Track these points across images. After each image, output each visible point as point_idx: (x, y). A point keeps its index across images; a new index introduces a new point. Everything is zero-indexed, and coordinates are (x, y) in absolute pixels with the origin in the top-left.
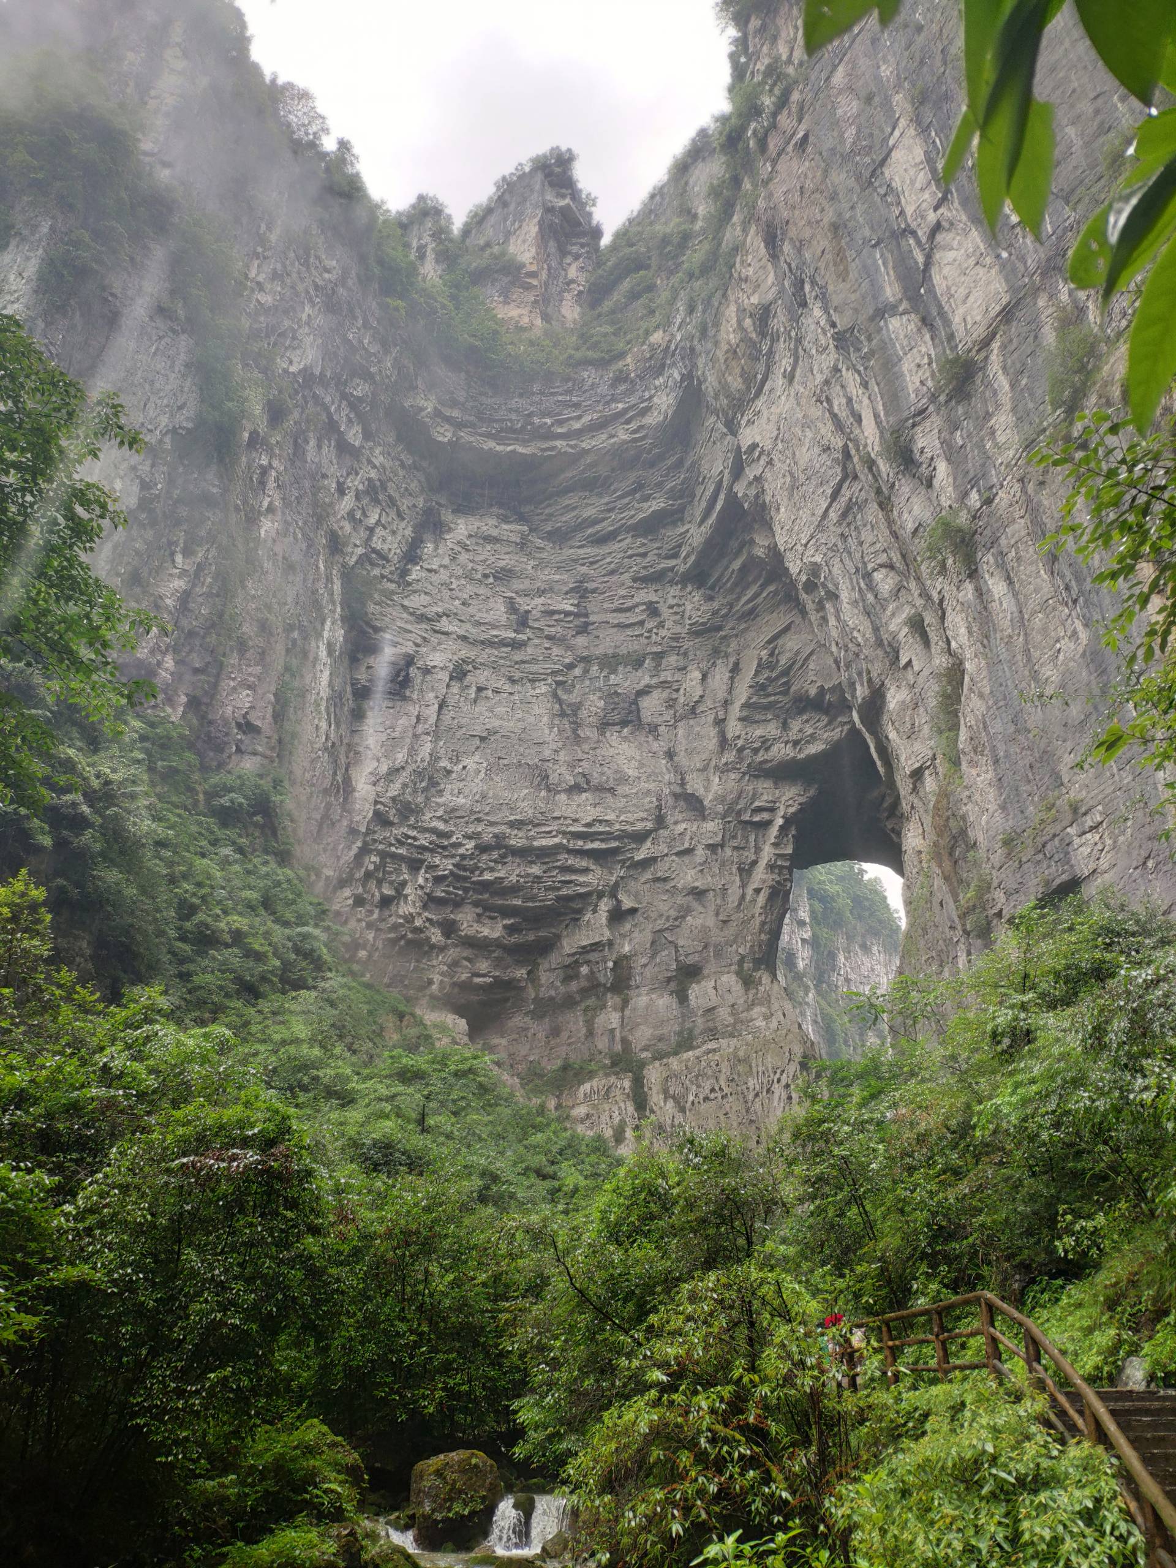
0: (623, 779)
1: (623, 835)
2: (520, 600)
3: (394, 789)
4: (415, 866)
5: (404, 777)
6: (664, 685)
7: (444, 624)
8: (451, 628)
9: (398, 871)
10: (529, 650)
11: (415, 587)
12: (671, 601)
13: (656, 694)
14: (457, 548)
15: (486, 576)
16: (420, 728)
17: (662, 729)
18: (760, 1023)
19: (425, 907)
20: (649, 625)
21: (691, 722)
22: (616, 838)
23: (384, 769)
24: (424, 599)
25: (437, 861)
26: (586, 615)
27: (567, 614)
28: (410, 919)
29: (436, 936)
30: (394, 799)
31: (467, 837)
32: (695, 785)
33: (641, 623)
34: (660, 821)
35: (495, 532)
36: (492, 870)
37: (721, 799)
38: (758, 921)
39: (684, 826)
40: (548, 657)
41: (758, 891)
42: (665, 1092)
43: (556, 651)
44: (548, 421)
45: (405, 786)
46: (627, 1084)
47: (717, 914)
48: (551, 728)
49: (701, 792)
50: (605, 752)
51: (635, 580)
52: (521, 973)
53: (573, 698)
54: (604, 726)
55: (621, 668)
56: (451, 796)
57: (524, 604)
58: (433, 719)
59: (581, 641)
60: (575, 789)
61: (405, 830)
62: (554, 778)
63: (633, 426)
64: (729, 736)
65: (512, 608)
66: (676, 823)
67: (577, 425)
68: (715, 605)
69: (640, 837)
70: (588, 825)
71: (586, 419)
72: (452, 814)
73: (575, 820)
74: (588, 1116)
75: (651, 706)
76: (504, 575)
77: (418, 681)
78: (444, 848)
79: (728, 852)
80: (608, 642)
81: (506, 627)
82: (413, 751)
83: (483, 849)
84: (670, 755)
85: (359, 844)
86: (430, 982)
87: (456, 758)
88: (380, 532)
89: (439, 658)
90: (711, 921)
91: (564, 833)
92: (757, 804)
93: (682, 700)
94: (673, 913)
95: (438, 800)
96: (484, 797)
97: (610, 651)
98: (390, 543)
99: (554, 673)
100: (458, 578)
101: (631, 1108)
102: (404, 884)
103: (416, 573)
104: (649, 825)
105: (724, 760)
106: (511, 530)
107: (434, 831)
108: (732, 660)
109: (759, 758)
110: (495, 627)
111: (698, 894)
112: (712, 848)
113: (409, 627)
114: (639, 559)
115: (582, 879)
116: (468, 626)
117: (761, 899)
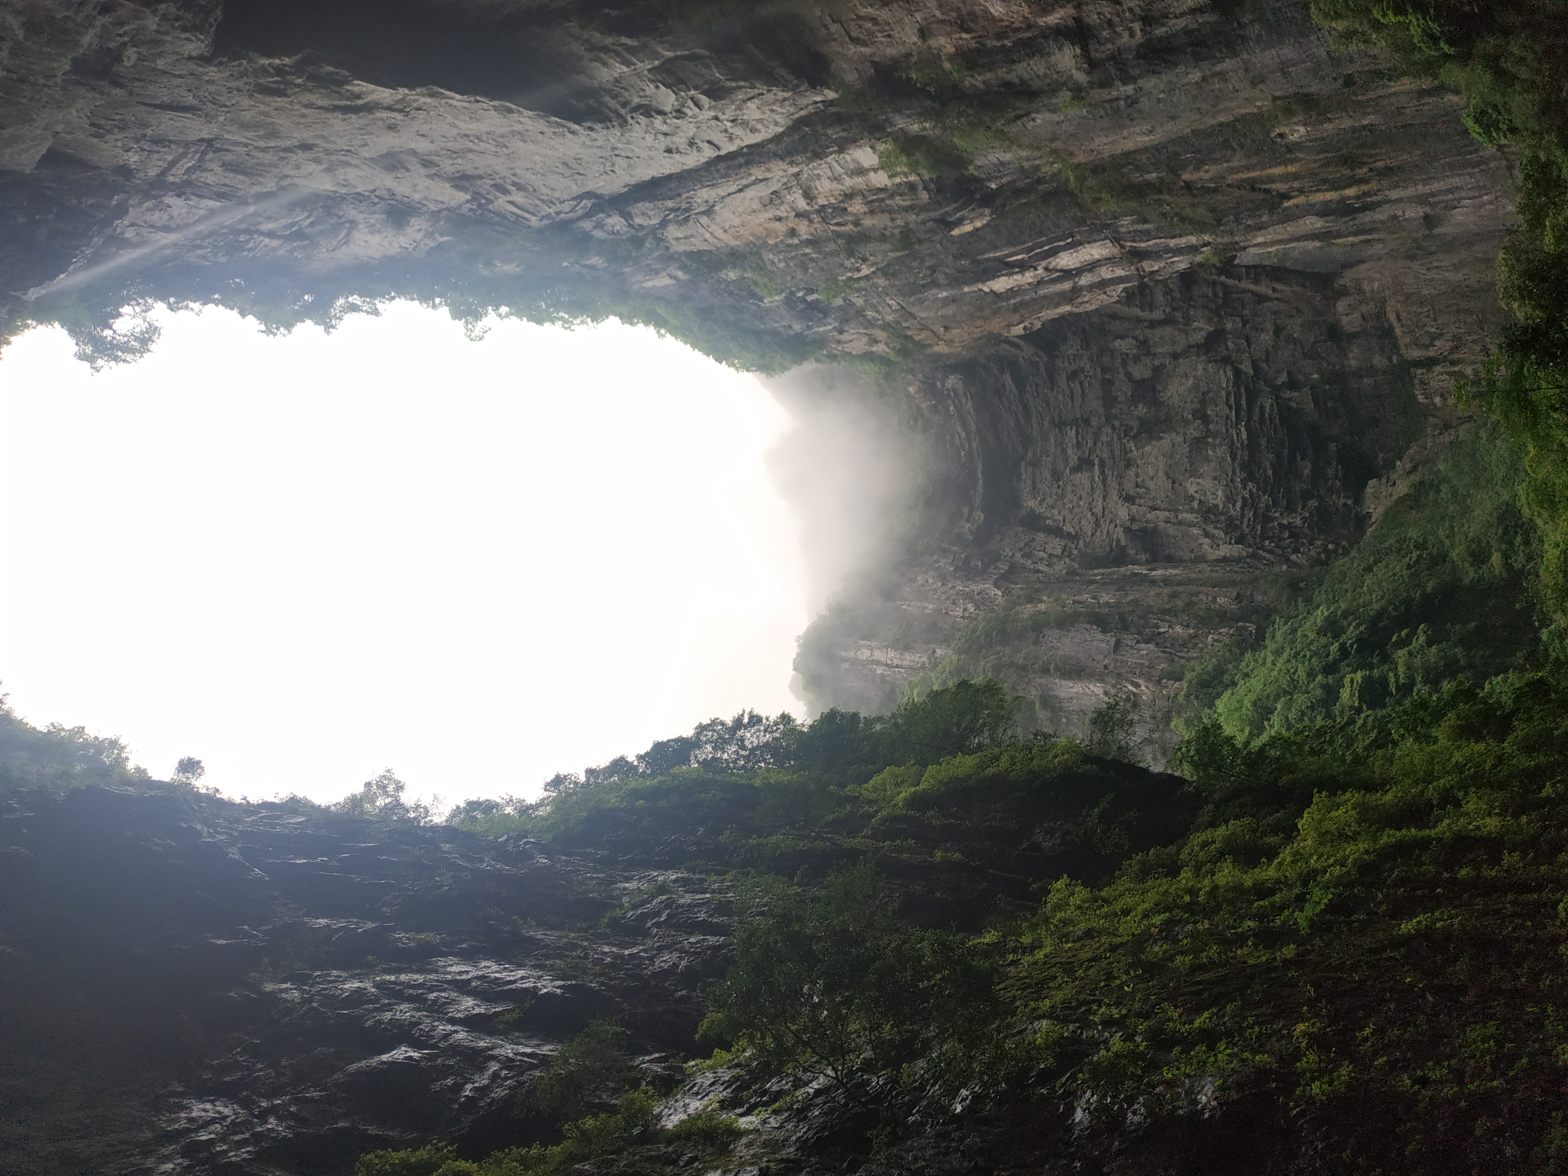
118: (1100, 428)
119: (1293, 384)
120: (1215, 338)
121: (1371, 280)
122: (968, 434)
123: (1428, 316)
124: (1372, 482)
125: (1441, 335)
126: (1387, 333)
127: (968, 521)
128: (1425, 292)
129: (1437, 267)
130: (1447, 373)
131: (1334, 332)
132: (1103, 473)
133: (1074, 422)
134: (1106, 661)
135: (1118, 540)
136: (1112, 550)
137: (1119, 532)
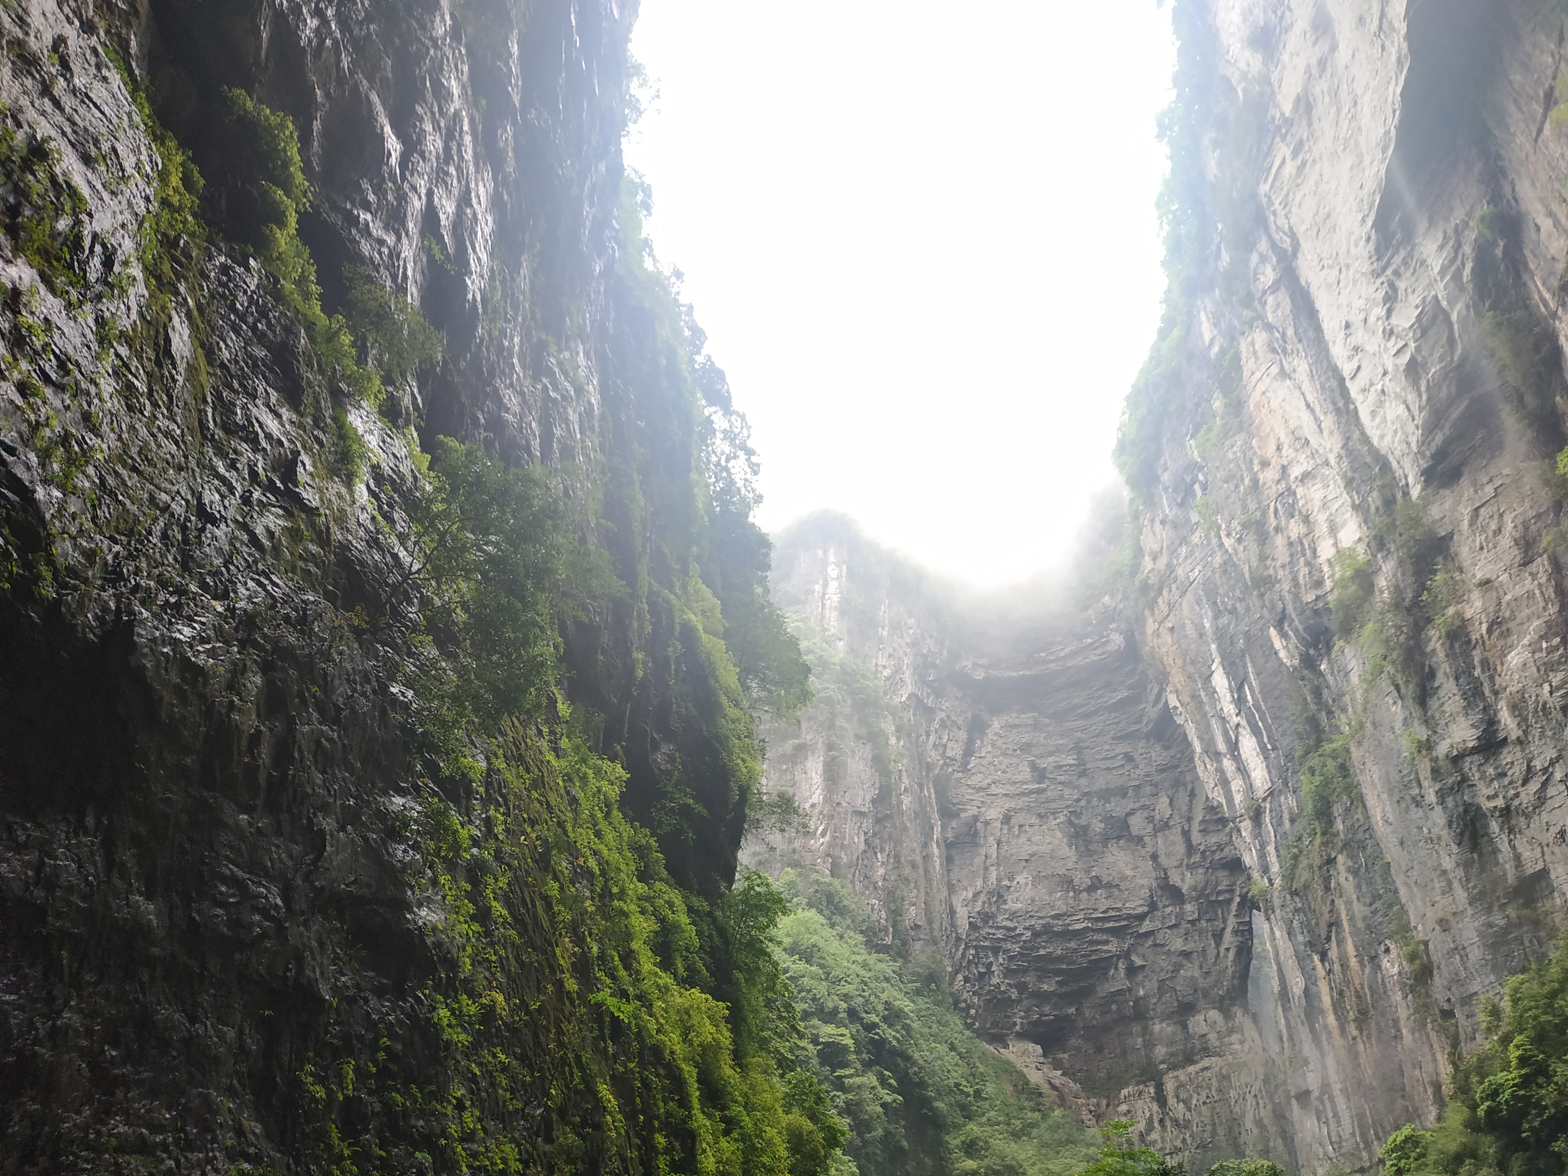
0: (1124, 878)
1: (1129, 917)
2: (1038, 761)
3: (978, 906)
4: (996, 951)
5: (982, 898)
6: (1144, 807)
7: (994, 790)
8: (998, 791)
9: (987, 957)
10: (1049, 793)
11: (973, 771)
12: (1141, 751)
13: (1138, 814)
14: (995, 738)
15: (1015, 750)
16: (988, 862)
17: (1147, 839)
18: (1237, 1047)
19: (1005, 977)
20: (1128, 767)
21: (1166, 832)
22: (1125, 919)
23: (971, 895)
24: (980, 777)
25: (1009, 946)
26: (1084, 765)
27: (1071, 766)
28: (998, 986)
29: (1014, 994)
30: (978, 913)
31: (1025, 929)
32: (1175, 878)
33: (1123, 766)
34: (1153, 906)
35: (1017, 722)
36: (1045, 948)
37: (1194, 888)
38: (1230, 971)
39: (1170, 909)
40: (1062, 797)
41: (1228, 949)
42: (1177, 1097)
43: (1067, 792)
44: (1043, 654)
45: (984, 903)
46: (1152, 1090)
47: (1201, 968)
48: (1070, 847)
49: (1179, 883)
50: (1110, 859)
51: (1113, 739)
52: (1072, 1010)
53: (1083, 821)
54: (1106, 840)
55: (1112, 799)
56: (1013, 904)
57: (1043, 763)
58: (995, 856)
59: (1083, 781)
60: (1091, 889)
61: (987, 930)
62: (1076, 882)
63: (1099, 652)
64: (1194, 843)
65: (1034, 767)
66: (1165, 906)
67: (1062, 654)
68: (1172, 752)
69: (1141, 917)
70: (1102, 912)
71: (1067, 650)
72: (1013, 915)
73: (1095, 910)
74: (1129, 1111)
75: (1137, 824)
76: (1026, 748)
77: (982, 832)
78: (1012, 937)
79: (1204, 923)
80: (1101, 782)
81: (1032, 782)
82: (985, 879)
83: (1036, 935)
84: (1154, 857)
85: (963, 946)
86: (1015, 1024)
87: (1012, 879)
88: (950, 745)
89: (992, 814)
90: (1197, 974)
91: (1088, 919)
92: (1220, 888)
93: (1157, 817)
94: (1170, 968)
95: (1005, 907)
96: (1033, 901)
97: (1104, 787)
98: (955, 750)
99: (1067, 807)
100: (997, 757)
101: (1155, 1107)
102: (991, 964)
103: (973, 762)
104: (1146, 909)
105: (1192, 861)
106: (1027, 718)
107: (1005, 928)
108: (1189, 787)
109: (1217, 856)
110: (1024, 783)
111: (1186, 955)
112: (1192, 922)
113: (973, 797)
114: (1115, 726)
115: (1105, 948)
116: (1008, 786)
117: (1231, 955)
118: (1077, 787)
119: (1132, 971)
120: (1176, 895)
121: (1242, 1042)
122: (1063, 658)
123: (1208, 1097)
124: (1039, 1049)
125: (1189, 1109)
126: (1189, 1060)
127: (974, 664)
128: (1232, 1093)
129: (1258, 1103)
130: (1151, 1115)
131: (1186, 1009)
132: (1032, 792)
133: (1081, 762)
134: (845, 805)
135: (965, 810)
136: (954, 804)
137: (974, 811)
